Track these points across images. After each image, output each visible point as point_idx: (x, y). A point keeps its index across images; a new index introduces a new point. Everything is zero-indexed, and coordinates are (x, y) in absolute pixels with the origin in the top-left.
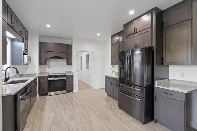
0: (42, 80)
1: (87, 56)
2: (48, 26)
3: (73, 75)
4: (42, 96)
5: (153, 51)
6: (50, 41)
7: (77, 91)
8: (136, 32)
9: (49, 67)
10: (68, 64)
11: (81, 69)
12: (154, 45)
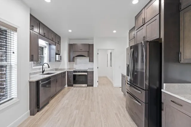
0: (69, 74)
1: (111, 53)
2: (70, 31)
3: (93, 71)
4: (70, 86)
5: (161, 43)
6: (79, 42)
7: (97, 86)
8: (145, 22)
9: (76, 64)
10: (90, 61)
11: (107, 66)
12: (162, 36)
